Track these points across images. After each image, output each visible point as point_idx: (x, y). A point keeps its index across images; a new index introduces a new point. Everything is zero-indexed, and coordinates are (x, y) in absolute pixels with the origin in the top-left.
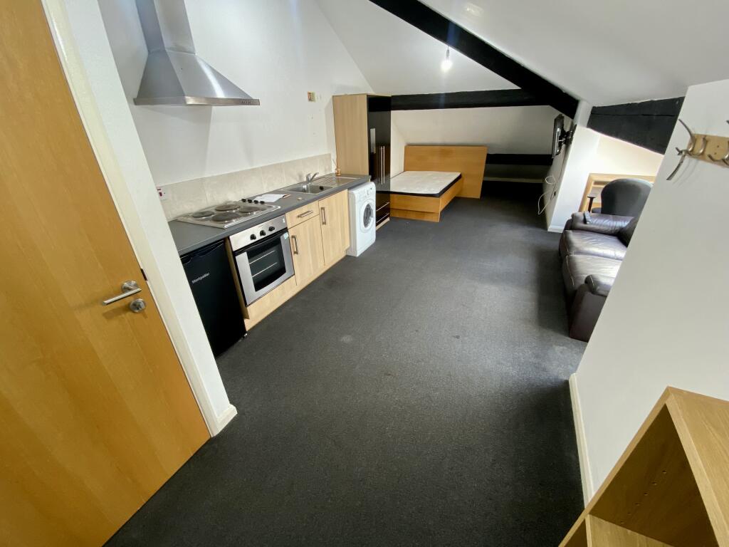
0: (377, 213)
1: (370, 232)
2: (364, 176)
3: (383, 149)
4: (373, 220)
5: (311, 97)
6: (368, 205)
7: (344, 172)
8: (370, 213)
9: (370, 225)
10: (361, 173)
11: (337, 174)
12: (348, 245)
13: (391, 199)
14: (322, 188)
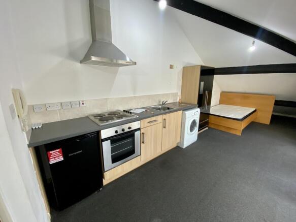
0: (199, 125)
1: (193, 135)
2: (194, 105)
3: (207, 92)
4: (196, 129)
5: (171, 67)
6: (194, 120)
7: (183, 102)
8: (195, 125)
9: (194, 131)
10: (193, 103)
11: (179, 102)
12: (178, 141)
13: (210, 118)
14: (168, 108)
